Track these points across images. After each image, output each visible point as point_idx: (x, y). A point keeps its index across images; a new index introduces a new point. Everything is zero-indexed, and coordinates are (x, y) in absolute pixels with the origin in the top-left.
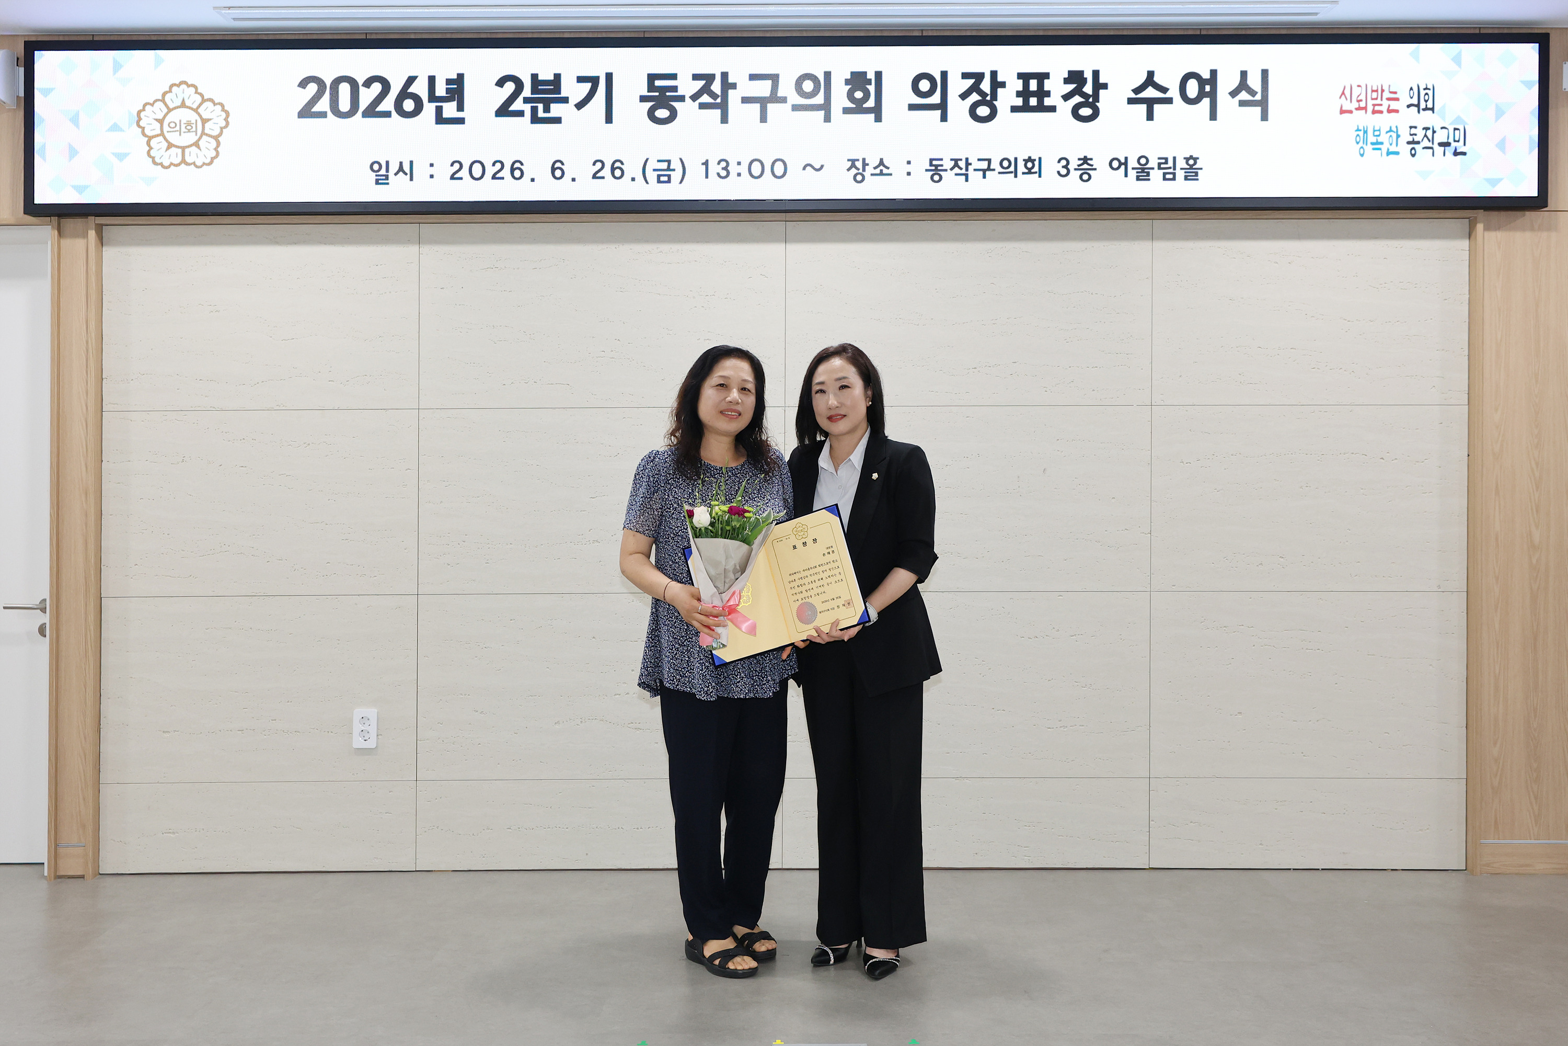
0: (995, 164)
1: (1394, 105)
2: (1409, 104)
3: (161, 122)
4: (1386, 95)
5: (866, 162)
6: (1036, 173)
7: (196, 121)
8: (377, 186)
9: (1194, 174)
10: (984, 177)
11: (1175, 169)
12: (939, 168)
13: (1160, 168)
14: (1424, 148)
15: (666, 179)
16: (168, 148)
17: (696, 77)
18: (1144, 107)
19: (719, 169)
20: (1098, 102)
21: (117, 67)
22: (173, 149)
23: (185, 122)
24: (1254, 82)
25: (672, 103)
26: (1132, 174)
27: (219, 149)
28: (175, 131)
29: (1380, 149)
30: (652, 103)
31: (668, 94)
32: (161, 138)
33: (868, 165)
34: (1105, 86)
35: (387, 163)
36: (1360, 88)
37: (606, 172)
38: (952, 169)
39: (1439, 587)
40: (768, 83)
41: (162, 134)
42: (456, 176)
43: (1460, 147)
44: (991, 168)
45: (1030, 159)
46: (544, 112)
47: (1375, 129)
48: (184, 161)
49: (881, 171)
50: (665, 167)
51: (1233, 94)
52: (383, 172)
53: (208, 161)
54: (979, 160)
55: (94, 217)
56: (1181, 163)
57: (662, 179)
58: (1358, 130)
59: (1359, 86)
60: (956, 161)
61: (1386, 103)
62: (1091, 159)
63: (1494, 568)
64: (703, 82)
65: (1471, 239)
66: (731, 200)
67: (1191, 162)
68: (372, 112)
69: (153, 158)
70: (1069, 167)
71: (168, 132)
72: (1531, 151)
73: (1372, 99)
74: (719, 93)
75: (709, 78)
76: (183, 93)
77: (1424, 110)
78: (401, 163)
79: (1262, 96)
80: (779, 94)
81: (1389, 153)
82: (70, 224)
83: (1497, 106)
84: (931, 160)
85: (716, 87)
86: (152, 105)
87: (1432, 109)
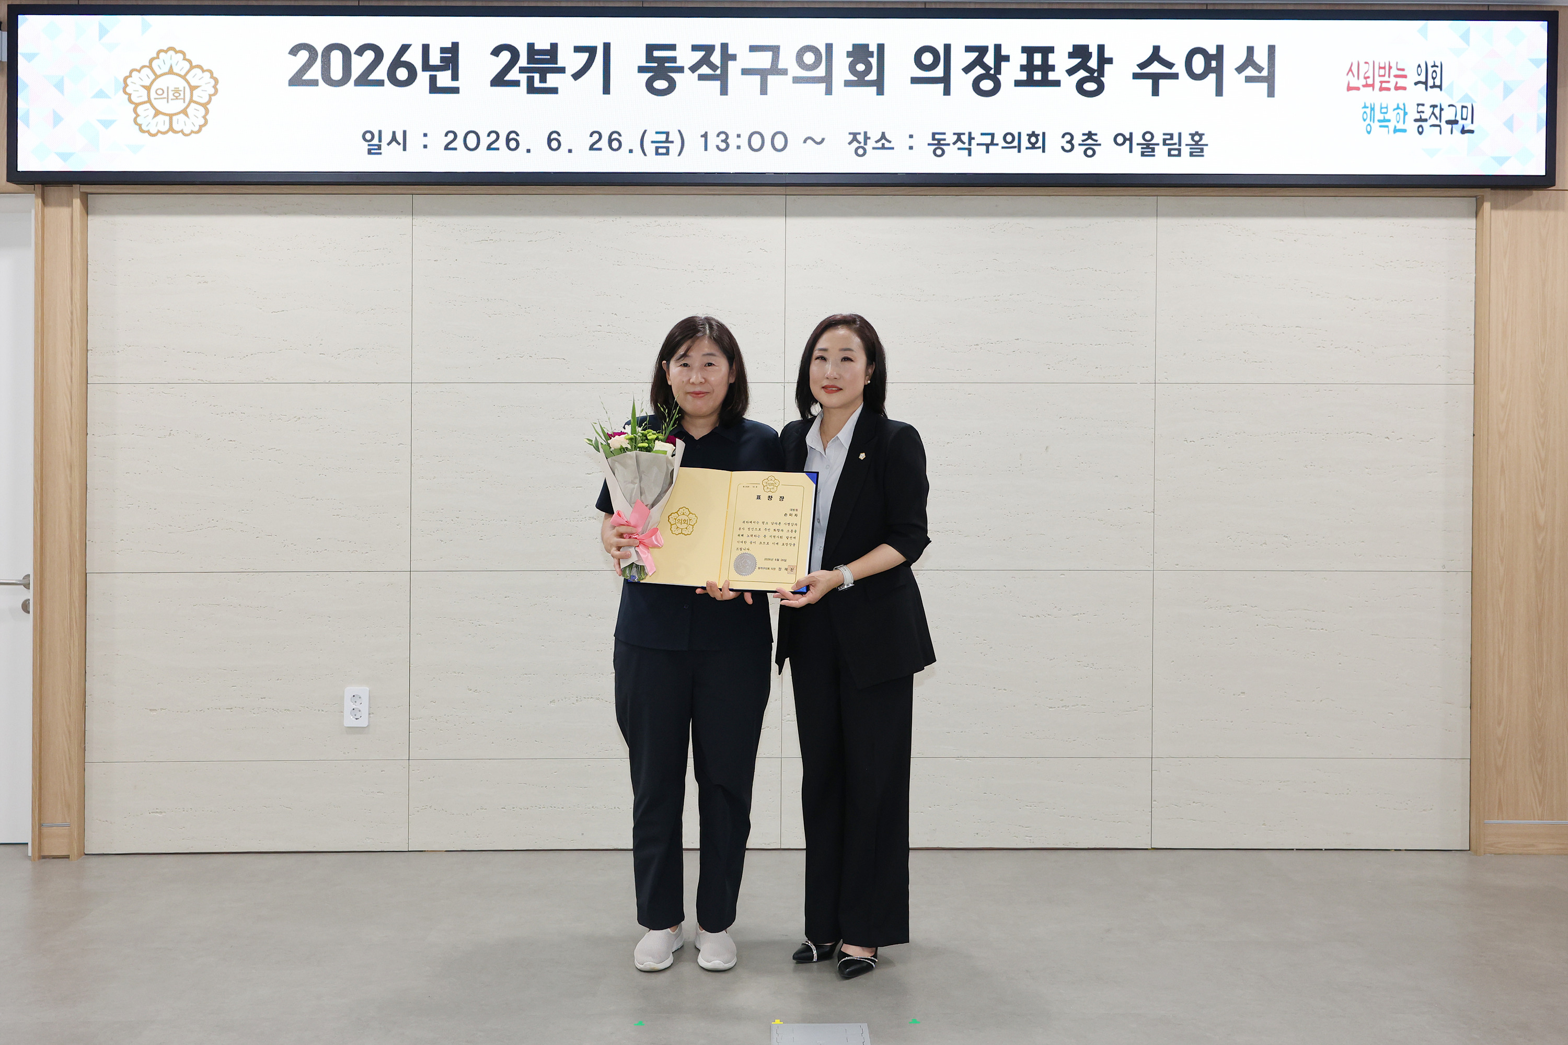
0: (998, 139)
1: (1401, 83)
2: (1416, 81)
3: (148, 88)
4: (1394, 72)
5: (868, 136)
6: (1040, 148)
7: (184, 88)
8: (370, 155)
9: (1199, 150)
10: (988, 152)
11: (1180, 145)
12: (942, 142)
13: (1165, 144)
14: (1431, 126)
15: (664, 151)
16: (155, 116)
17: (695, 48)
18: (1149, 82)
19: (718, 141)
20: (1103, 76)
21: (103, 32)
22: (160, 117)
23: (173, 89)
24: (1261, 58)
25: (669, 74)
26: (1137, 150)
27: (207, 117)
28: (161, 98)
29: (1387, 126)
30: (650, 74)
31: (666, 65)
32: (148, 105)
33: (869, 138)
34: (1110, 61)
35: (380, 132)
36: (1367, 64)
37: (604, 143)
38: (954, 143)
39: (1444, 567)
40: (769, 55)
41: (149, 101)
42: (450, 146)
43: (1468, 125)
44: (995, 142)
45: (1033, 134)
46: (540, 82)
47: (1383, 106)
48: (171, 129)
49: (883, 144)
50: (664, 140)
51: (1240, 70)
52: (376, 141)
53: (196, 129)
54: (982, 134)
55: (79, 185)
56: (1186, 139)
57: (661, 151)
58: (1365, 107)
59: (1366, 63)
60: (959, 135)
61: (1393, 80)
62: (1096, 134)
63: (1499, 548)
64: (703, 53)
65: (1478, 218)
66: (730, 173)
67: (1197, 138)
68: (364, 80)
69: (140, 126)
70: (1073, 142)
71: (155, 99)
72: (1538, 130)
73: (1380, 76)
74: (719, 64)
75: (709, 49)
76: (171, 59)
77: (1431, 87)
78: (394, 133)
79: (1268, 73)
80: (780, 66)
81: (1396, 131)
82: (55, 192)
83: (1505, 84)
84: (934, 134)
85: (716, 58)
86: (139, 71)
87: (1440, 87)
